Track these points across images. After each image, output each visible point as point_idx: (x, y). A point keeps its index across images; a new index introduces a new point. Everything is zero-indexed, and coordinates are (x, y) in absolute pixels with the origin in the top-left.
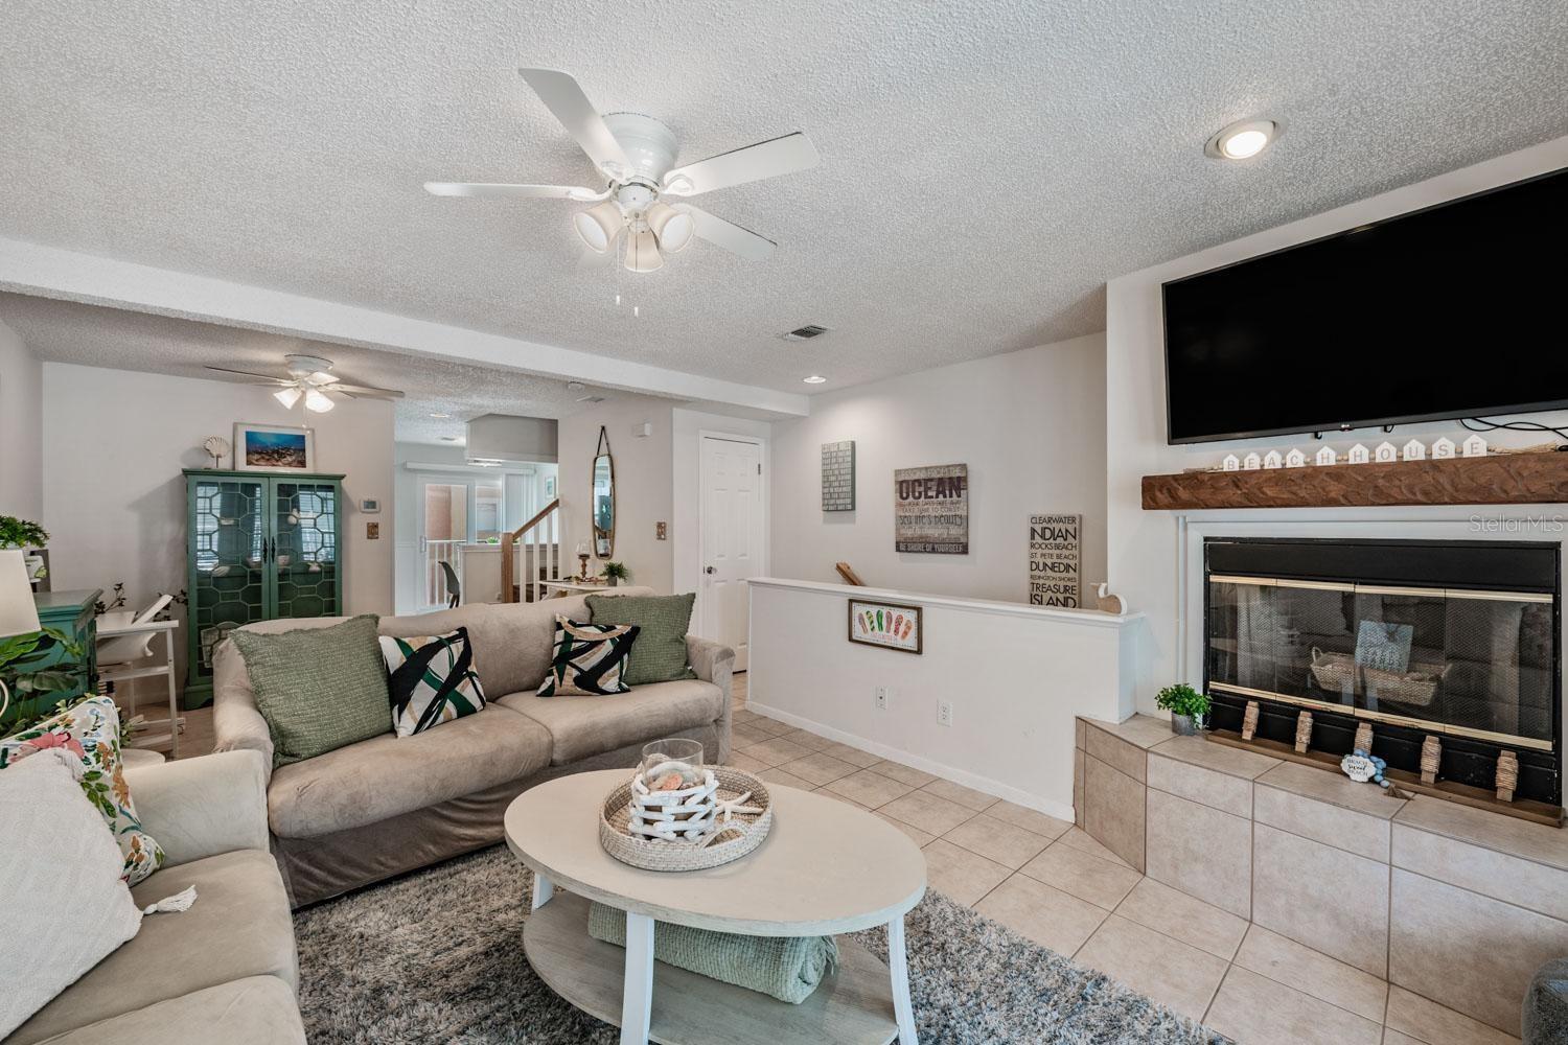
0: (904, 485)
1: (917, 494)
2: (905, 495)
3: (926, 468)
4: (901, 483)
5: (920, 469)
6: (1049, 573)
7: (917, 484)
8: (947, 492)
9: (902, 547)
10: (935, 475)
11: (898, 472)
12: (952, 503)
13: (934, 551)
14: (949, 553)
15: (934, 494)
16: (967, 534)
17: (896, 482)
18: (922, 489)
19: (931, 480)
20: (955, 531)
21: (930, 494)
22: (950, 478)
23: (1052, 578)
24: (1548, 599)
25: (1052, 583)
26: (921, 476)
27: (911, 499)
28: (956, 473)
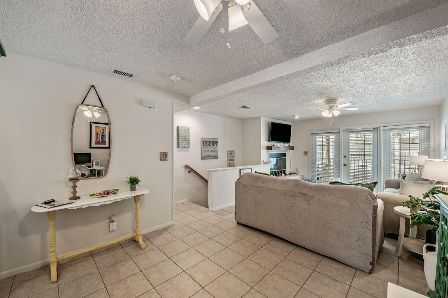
0: (204, 142)
1: (207, 145)
2: (204, 145)
3: (210, 138)
4: (204, 141)
5: (208, 138)
6: (231, 161)
7: (207, 142)
8: (214, 145)
9: (204, 158)
10: (212, 140)
11: (203, 138)
12: (215, 147)
13: (211, 159)
14: (214, 159)
15: (211, 145)
16: (217, 154)
17: (202, 141)
18: (209, 143)
19: (211, 141)
20: (215, 154)
21: (210, 145)
22: (215, 141)
23: (231, 162)
24: (285, 158)
25: (231, 163)
26: (209, 140)
27: (206, 146)
28: (216, 140)
